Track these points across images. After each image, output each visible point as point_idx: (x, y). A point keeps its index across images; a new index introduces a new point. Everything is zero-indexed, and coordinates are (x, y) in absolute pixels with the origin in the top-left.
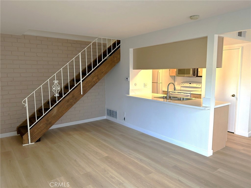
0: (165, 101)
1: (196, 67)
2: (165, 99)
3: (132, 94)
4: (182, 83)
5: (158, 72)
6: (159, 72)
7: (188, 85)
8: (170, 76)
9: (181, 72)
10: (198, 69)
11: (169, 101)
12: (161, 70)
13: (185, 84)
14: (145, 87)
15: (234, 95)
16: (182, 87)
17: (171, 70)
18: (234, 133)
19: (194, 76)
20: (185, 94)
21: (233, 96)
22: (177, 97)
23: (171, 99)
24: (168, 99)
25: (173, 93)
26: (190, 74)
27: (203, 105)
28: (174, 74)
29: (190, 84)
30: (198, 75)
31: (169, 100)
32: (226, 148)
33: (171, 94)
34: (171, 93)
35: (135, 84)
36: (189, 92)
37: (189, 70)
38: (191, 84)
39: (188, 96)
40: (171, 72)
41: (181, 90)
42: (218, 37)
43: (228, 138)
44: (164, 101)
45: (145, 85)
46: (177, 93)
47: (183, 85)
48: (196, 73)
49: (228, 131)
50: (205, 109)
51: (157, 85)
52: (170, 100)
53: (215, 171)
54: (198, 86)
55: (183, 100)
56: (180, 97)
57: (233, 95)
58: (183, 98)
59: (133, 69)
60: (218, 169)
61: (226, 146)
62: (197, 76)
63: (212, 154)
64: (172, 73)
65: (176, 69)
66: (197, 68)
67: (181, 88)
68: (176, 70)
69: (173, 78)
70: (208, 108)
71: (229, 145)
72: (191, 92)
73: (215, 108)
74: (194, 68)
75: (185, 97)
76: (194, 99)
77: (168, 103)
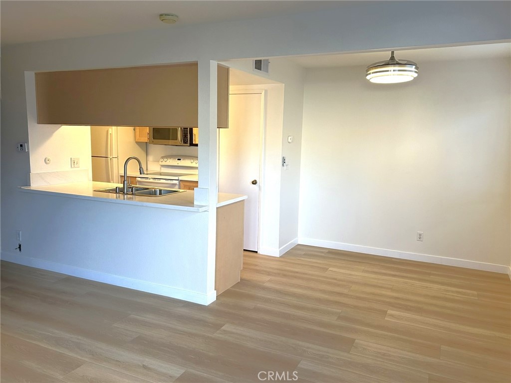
0: (119, 197)
1: (188, 126)
2: (119, 193)
3: (37, 184)
4: (163, 158)
5: (108, 131)
6: (110, 132)
7: (175, 162)
8: (137, 142)
9: (160, 135)
10: (192, 129)
11: (130, 199)
12: (114, 128)
13: (168, 161)
14: (73, 166)
15: (255, 181)
16: (163, 166)
17: (138, 129)
18: (257, 252)
19: (186, 143)
20: (169, 182)
21: (254, 183)
22: (148, 189)
23: (133, 194)
24: (127, 194)
25: (144, 180)
26: (176, 139)
27: (195, 203)
28: (145, 139)
29: (178, 159)
30: (194, 143)
31: (129, 196)
32: (243, 282)
33: (140, 182)
34: (139, 179)
35: (45, 161)
36: (177, 178)
37: (176, 130)
38: (180, 160)
39: (175, 185)
40: (138, 133)
41: (161, 174)
42: (218, 66)
43: (244, 263)
44: (117, 197)
45: (74, 163)
46: (151, 180)
47: (164, 163)
48: (188, 138)
49: (244, 250)
50: (198, 210)
51: (107, 163)
52: (132, 196)
53: (218, 332)
54: (194, 165)
55: (160, 194)
56: (153, 188)
57: (253, 181)
58: (160, 191)
59: (39, 123)
60: (224, 325)
61: (241, 279)
62: (192, 144)
63: (215, 299)
64: (139, 137)
65: (148, 128)
66: (191, 127)
67: (162, 168)
68: (147, 130)
69: (144, 147)
70: (204, 209)
71: (248, 276)
72: (181, 178)
73: (217, 208)
74: (186, 126)
75: (166, 189)
76: (181, 191)
77: (126, 201)
